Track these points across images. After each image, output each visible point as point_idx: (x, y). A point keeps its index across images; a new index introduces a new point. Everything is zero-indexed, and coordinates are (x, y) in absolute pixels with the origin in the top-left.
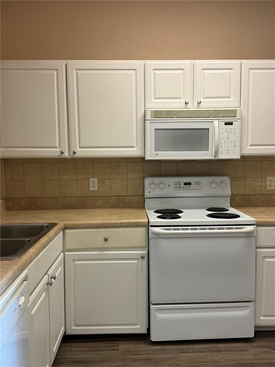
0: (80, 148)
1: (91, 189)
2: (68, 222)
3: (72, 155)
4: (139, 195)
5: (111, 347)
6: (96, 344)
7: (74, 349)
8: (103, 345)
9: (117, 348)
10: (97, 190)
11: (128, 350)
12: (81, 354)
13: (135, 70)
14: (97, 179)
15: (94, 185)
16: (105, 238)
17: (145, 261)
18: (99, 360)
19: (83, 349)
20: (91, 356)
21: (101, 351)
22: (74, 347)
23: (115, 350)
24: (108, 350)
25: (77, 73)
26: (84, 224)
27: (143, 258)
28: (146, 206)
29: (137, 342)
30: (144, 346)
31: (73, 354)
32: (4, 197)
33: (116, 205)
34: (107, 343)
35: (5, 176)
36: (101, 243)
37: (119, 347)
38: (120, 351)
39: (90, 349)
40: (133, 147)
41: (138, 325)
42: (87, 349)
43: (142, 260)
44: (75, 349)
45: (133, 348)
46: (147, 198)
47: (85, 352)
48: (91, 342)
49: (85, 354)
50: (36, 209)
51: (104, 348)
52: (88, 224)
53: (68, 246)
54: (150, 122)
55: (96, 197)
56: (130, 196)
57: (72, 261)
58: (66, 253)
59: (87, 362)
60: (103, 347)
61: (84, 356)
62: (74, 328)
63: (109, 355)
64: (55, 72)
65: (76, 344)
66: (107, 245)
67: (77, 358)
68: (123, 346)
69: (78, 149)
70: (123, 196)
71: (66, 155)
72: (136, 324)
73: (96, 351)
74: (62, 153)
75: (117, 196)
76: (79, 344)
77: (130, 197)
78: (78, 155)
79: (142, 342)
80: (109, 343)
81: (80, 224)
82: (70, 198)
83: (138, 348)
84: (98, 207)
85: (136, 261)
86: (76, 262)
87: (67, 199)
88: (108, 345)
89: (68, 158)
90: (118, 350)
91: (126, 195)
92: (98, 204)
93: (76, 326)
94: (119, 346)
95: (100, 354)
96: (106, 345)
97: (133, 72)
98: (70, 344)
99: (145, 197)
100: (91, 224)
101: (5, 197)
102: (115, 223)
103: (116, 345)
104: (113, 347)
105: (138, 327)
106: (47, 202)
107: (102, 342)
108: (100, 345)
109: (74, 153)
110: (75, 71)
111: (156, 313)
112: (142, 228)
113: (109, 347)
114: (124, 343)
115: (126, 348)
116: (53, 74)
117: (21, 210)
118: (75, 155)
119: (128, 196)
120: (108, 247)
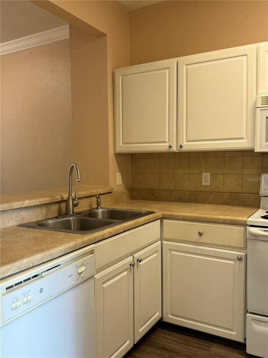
0: (187, 141)
1: (204, 184)
2: (166, 213)
3: (179, 149)
4: (256, 192)
5: (203, 346)
6: (189, 339)
7: (167, 337)
8: (196, 341)
9: (208, 349)
10: (209, 185)
11: (220, 354)
12: (171, 343)
13: (246, 55)
14: (210, 173)
15: (206, 179)
16: (200, 232)
17: (242, 264)
18: (186, 354)
19: (175, 339)
20: (180, 348)
21: (192, 346)
22: (168, 335)
23: (206, 350)
24: (198, 348)
25: (187, 69)
26: (180, 216)
27: (240, 259)
28: (261, 206)
29: (233, 349)
30: (238, 355)
31: (164, 341)
32: (129, 188)
33: (229, 201)
34: (201, 340)
35: (131, 170)
36: (196, 237)
37: (211, 349)
38: (210, 352)
39: (182, 342)
40: (243, 139)
41: (234, 332)
42: (179, 341)
43: (239, 262)
44: (169, 337)
45: (225, 354)
46: (264, 196)
47: (176, 342)
48: (186, 335)
49: (175, 345)
50: (154, 200)
51: (196, 345)
52: (183, 216)
53: (165, 236)
54: (261, 110)
55: (208, 192)
56: (246, 193)
57: (169, 251)
58: (164, 242)
59: (174, 352)
60: (195, 343)
61: (173, 346)
62: (170, 316)
63: (197, 353)
64: (168, 71)
65: (171, 333)
66: (203, 239)
67: (166, 345)
68: (215, 349)
69: (185, 143)
70: (238, 193)
71: (174, 149)
72: (232, 330)
73: (186, 345)
74: (170, 147)
75: (230, 193)
76: (174, 333)
77: (245, 195)
78: (185, 149)
79: (238, 351)
80: (203, 341)
81: (176, 215)
82: (183, 192)
83: (231, 356)
84: (210, 203)
85: (233, 262)
86: (173, 252)
87: (180, 192)
88: (201, 343)
89: (176, 152)
90: (209, 351)
91: (240, 191)
92: (210, 199)
93: (173, 315)
94: (211, 347)
95: (189, 349)
96: (199, 342)
97: (245, 57)
98: (165, 331)
99: (261, 195)
100: (186, 216)
101: (131, 188)
102: (211, 218)
103: (209, 345)
104: (205, 347)
105: (234, 333)
106: (163, 194)
107: (197, 338)
108: (193, 341)
109: (181, 147)
110: (185, 67)
111: (252, 323)
112: (241, 227)
113: (200, 346)
114: (217, 346)
115: (218, 351)
116: (166, 73)
117: (142, 200)
118: (182, 148)
119: (243, 193)
120: (203, 243)
